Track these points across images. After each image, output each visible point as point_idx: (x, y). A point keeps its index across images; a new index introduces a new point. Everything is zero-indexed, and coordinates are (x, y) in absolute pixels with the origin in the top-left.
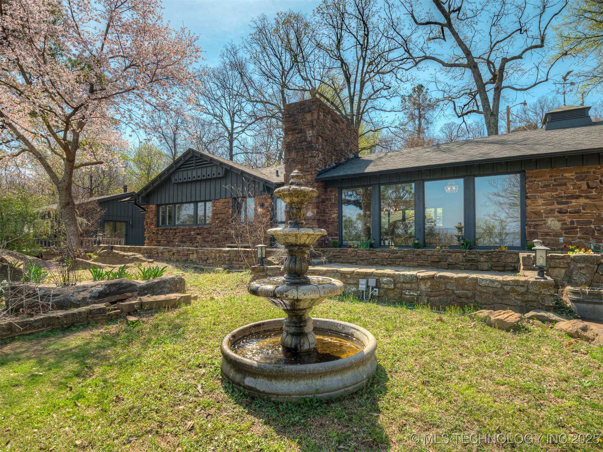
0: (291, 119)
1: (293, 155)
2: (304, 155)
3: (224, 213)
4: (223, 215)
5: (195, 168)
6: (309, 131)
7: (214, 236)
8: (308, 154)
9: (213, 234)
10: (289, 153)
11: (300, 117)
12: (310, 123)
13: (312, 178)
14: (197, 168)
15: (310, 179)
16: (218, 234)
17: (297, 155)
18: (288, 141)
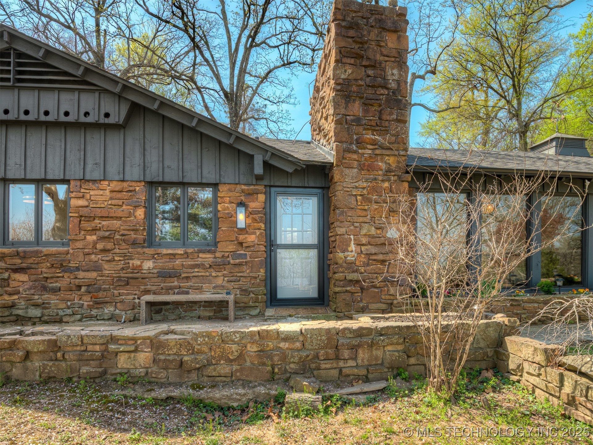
0: (352, 33)
1: (356, 108)
2: (380, 112)
3: (119, 218)
4: (116, 224)
5: (12, 87)
6: (393, 69)
7: (81, 274)
8: (391, 114)
9: (78, 269)
10: (347, 103)
11: (373, 36)
12: (394, 53)
13: (399, 162)
14: (20, 88)
15: (394, 165)
16: (97, 268)
17: (366, 111)
18: (343, 76)
